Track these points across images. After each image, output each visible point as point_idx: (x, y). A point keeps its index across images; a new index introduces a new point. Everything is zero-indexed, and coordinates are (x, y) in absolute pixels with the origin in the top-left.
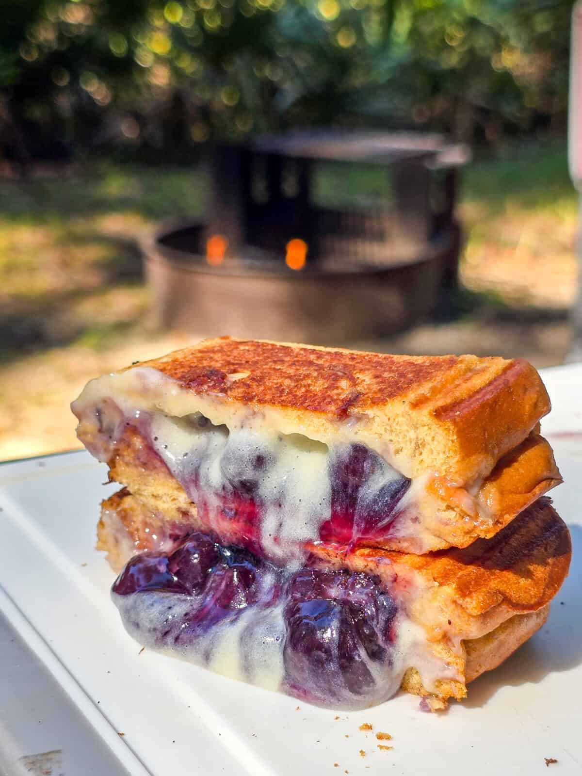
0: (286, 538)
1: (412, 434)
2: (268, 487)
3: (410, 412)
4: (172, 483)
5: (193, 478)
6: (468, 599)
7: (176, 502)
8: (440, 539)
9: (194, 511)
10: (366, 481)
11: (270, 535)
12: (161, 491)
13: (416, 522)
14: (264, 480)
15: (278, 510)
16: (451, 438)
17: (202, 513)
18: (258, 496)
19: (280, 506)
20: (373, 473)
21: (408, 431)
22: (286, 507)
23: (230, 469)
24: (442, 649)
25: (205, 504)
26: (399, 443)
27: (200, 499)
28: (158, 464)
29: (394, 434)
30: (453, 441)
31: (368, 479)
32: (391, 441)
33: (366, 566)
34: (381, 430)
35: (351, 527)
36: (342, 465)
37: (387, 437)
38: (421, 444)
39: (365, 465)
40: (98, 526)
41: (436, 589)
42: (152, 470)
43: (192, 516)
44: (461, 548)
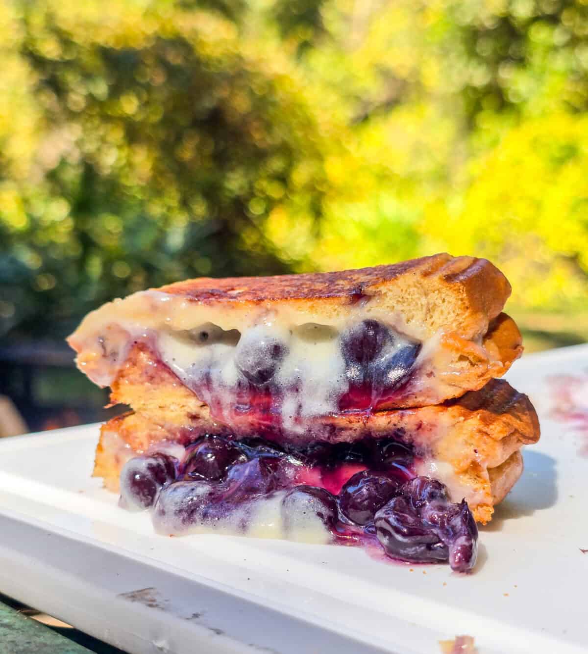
0: (307, 416)
1: (424, 301)
2: (284, 375)
3: (422, 280)
4: (182, 391)
5: (205, 382)
6: (491, 427)
7: (186, 408)
8: (455, 387)
9: (205, 413)
10: (379, 352)
11: (290, 417)
12: (168, 401)
13: (431, 376)
14: (280, 369)
15: (296, 394)
16: (460, 297)
17: (215, 412)
18: (273, 386)
19: (297, 390)
20: (385, 344)
21: (419, 299)
22: (304, 390)
23: (249, 361)
24: (468, 479)
25: (219, 403)
26: (410, 311)
27: (214, 399)
28: (166, 375)
29: (405, 304)
30: (462, 300)
31: (381, 350)
32: (402, 311)
33: (389, 423)
34: (393, 302)
35: (370, 394)
36: (357, 341)
37: (399, 307)
38: (431, 308)
39: (378, 338)
40: (96, 451)
41: (461, 424)
42: (158, 384)
43: (204, 418)
44: (475, 390)
